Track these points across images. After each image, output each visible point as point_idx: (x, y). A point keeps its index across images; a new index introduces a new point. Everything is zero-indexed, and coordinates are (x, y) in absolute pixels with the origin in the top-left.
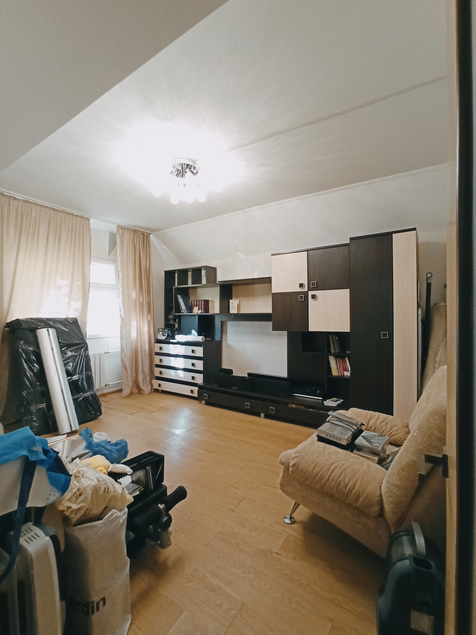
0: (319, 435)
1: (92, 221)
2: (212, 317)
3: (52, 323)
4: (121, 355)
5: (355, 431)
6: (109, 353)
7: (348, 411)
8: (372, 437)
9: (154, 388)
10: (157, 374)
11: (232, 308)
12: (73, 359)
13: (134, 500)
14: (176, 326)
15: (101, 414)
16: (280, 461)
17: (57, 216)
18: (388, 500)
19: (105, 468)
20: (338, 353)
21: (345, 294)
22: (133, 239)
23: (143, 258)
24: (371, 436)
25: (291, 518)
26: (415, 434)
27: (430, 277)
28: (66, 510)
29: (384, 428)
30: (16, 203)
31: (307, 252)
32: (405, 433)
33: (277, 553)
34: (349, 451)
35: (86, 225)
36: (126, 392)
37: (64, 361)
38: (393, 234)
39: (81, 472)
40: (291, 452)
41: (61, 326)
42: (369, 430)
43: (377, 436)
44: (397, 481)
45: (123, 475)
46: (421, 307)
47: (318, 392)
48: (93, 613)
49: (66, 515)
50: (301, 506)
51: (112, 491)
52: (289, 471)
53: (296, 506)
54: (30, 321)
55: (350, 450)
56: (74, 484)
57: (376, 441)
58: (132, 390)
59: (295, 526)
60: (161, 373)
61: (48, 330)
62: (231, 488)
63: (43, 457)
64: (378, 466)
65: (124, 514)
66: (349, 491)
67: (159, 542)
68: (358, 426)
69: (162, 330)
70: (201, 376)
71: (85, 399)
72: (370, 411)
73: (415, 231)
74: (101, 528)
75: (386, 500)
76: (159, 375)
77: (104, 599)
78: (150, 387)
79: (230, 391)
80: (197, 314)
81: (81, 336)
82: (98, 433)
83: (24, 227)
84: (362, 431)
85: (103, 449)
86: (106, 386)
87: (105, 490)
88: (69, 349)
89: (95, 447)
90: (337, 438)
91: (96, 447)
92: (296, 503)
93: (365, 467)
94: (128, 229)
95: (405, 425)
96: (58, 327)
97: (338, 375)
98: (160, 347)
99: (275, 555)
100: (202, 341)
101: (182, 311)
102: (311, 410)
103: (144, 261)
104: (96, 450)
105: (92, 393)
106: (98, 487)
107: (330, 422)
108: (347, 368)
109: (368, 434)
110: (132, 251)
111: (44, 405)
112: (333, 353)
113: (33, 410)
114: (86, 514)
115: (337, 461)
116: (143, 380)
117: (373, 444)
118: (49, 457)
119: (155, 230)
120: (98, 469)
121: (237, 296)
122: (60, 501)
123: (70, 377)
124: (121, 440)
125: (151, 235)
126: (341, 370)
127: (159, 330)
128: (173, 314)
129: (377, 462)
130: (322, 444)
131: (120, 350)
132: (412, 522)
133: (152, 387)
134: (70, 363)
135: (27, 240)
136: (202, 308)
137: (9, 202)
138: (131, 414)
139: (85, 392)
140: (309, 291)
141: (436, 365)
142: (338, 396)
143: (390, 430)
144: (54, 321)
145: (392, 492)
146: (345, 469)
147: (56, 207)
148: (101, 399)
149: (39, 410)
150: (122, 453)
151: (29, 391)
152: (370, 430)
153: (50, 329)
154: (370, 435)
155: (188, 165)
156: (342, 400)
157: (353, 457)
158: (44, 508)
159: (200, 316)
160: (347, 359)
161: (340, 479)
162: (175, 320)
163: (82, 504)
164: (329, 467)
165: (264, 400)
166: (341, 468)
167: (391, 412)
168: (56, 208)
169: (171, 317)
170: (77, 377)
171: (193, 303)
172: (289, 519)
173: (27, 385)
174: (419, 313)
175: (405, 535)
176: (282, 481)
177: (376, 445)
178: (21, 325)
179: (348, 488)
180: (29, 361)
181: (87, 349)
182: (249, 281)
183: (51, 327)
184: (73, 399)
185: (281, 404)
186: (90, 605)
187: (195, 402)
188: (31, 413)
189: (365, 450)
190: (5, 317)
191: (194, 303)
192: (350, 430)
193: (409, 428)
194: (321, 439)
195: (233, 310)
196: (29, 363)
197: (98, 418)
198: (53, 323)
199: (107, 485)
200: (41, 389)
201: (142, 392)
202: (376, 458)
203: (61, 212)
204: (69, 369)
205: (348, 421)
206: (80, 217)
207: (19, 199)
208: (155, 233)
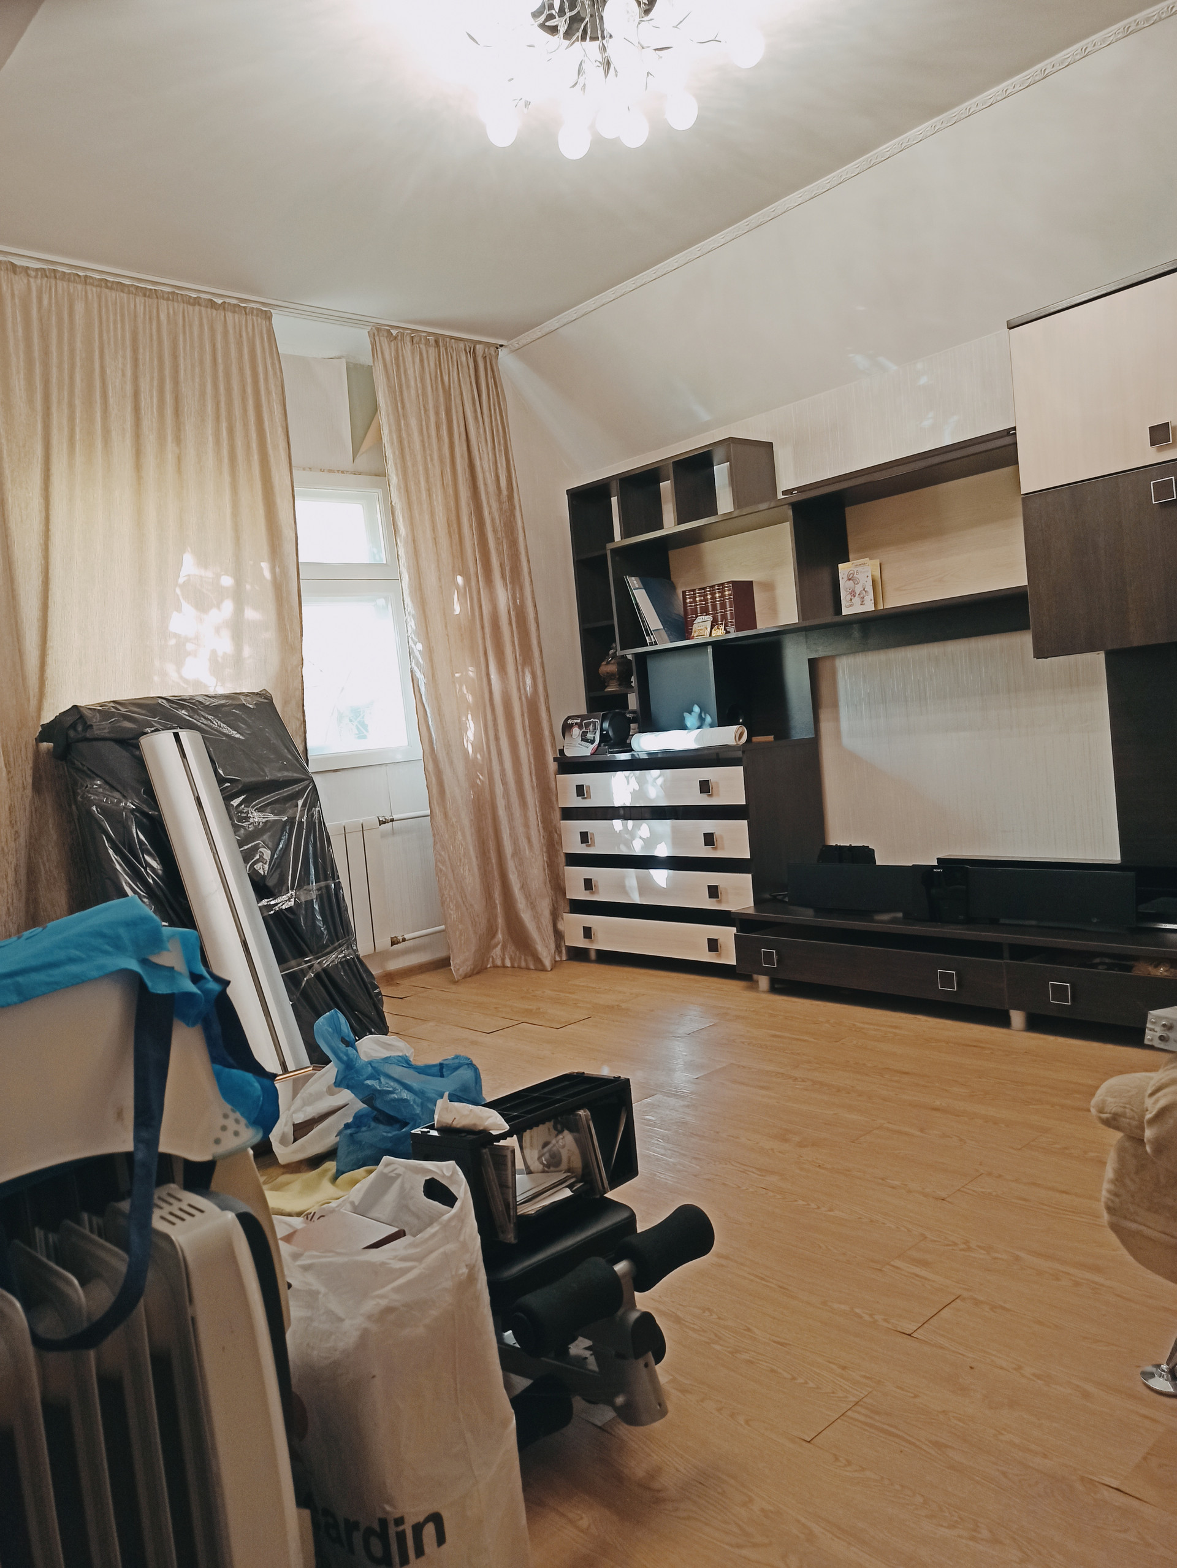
1: (280, 322)
2: (771, 644)
3: (187, 713)
6: (392, 820)
9: (568, 947)
10: (576, 891)
11: (849, 594)
12: (270, 837)
14: (633, 701)
17: (158, 315)
22: (436, 375)
30: (19, 285)
33: (1119, 1490)
36: (463, 963)
41: (219, 722)
48: (405, 1561)
52: (1144, 1146)
54: (113, 710)
58: (484, 951)
60: (588, 885)
61: (176, 735)
63: (188, 986)
67: (620, 1400)
69: (579, 721)
70: (746, 880)
71: (325, 977)
76: (583, 895)
77: (437, 1521)
78: (555, 945)
79: (869, 927)
80: (709, 641)
86: (393, 944)
88: (254, 803)
89: (365, 1077)
94: (412, 337)
96: (209, 727)
98: (579, 787)
99: (1106, 1493)
100: (737, 745)
101: (650, 638)
103: (485, 465)
105: (347, 959)
119: (515, 330)
121: (867, 550)
123: (265, 898)
124: (457, 1059)
125: (502, 352)
127: (569, 722)
128: (615, 655)
133: (562, 945)
134: (261, 852)
136: (729, 614)
138: (490, 1033)
139: (321, 951)
144: (195, 706)
147: (149, 278)
153: (184, 734)
159: (720, 647)
162: (623, 677)
165: (1021, 952)
168: (149, 287)
169: (608, 668)
170: (289, 900)
171: (688, 600)
172: (1166, 1375)
178: (88, 727)
180: (127, 848)
181: (314, 799)
183: (185, 725)
184: (282, 975)
185: (1101, 966)
186: (392, 1530)
187: (734, 988)
191: (695, 601)
195: (856, 602)
196: (128, 855)
198: (191, 713)
203: (169, 299)
204: (261, 872)
206: (234, 312)
207: (28, 268)
208: (515, 343)
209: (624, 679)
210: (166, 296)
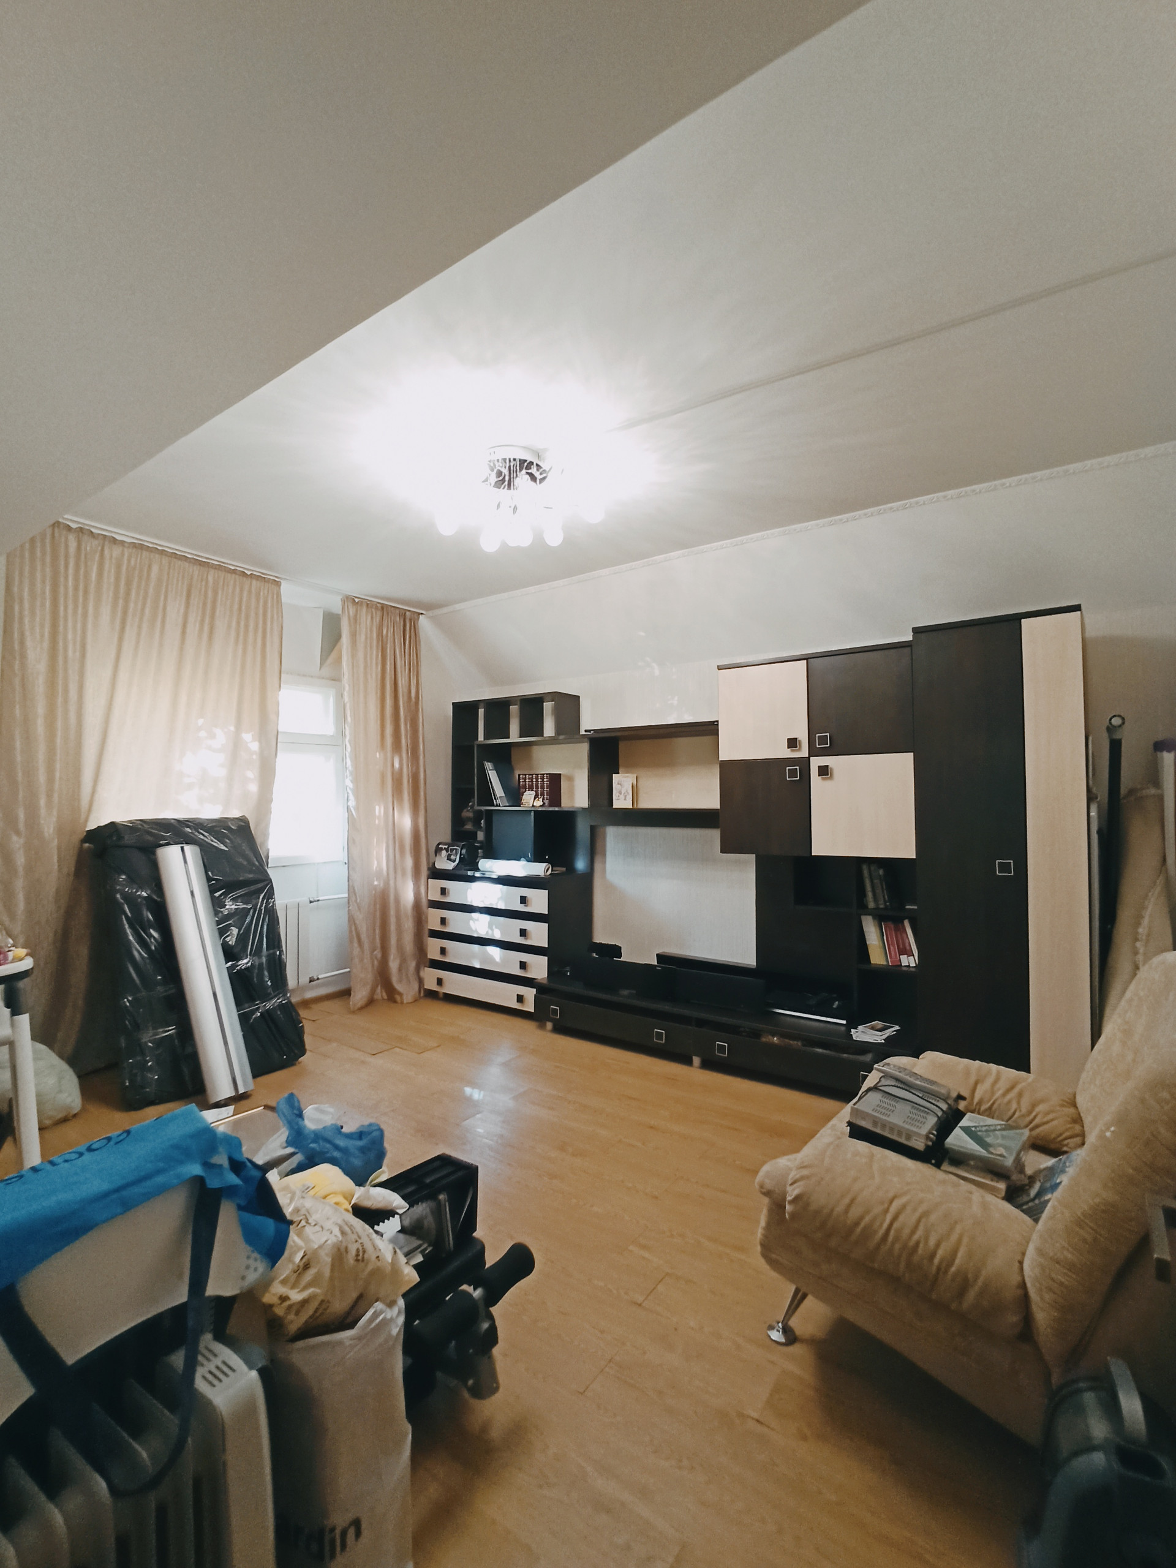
0: (854, 1122)
1: (285, 587)
2: (570, 817)
3: (190, 831)
4: (349, 907)
5: (945, 1116)
6: (318, 901)
7: (918, 1058)
8: (986, 1131)
9: (426, 989)
10: (434, 954)
11: (618, 794)
12: (238, 919)
13: (419, 1280)
14: (481, 836)
15: (303, 1052)
16: (762, 1187)
17: (207, 577)
18: (1042, 1299)
19: (346, 1198)
20: (886, 908)
21: (902, 765)
22: (379, 628)
23: (401, 672)
24: (984, 1129)
25: (787, 1330)
26: (1108, 1134)
27: (1120, 726)
28: (279, 1304)
29: (1014, 1106)
30: (117, 551)
31: (805, 661)
32: (1069, 1119)
33: (758, 1421)
34: (930, 1165)
35: (273, 598)
36: (360, 995)
37: (218, 923)
38: (1022, 620)
39: (303, 1211)
40: (789, 1163)
41: (212, 838)
42: (977, 1110)
43: (999, 1127)
44: (1065, 1253)
45: (386, 1214)
46: (1097, 798)
47: (835, 1006)
48: (333, 1556)
49: (275, 1315)
50: (810, 1298)
51: (373, 1258)
52: (785, 1213)
53: (798, 1299)
54: (140, 826)
55: (933, 1161)
56: (294, 1241)
57: (999, 1141)
58: (373, 991)
59: (796, 1349)
60: (443, 951)
61: (182, 848)
62: (631, 1248)
63: (233, 1179)
64: (1008, 1207)
65: (399, 1312)
66: (939, 1269)
67: (470, 1382)
68: (949, 1102)
69: (446, 847)
70: (544, 960)
71: (267, 1015)
72: (975, 1060)
73: (1079, 612)
74: (352, 1347)
75: (1039, 1299)
76: (437, 957)
77: (357, 1523)
78: (416, 986)
79: (614, 998)
80: (533, 809)
81: (257, 863)
82: (315, 1106)
83: (132, 605)
84: (960, 1115)
85: (328, 1146)
86: (310, 982)
87: (357, 1255)
88: (230, 895)
89: (309, 1141)
90: (900, 1133)
91: (314, 1141)
92: (797, 1291)
93: (976, 1209)
94: (368, 604)
95: (1067, 1100)
96: (205, 841)
97: (885, 963)
98: (442, 888)
99: (751, 1424)
100: (545, 875)
101: (496, 801)
102: (820, 1050)
103: (403, 679)
104: (313, 1149)
105: (281, 1001)
106: (343, 1250)
107: (880, 1090)
108: (908, 948)
109: (976, 1122)
110: (377, 656)
111: (171, 1030)
112: (873, 909)
113: (146, 1043)
114: (320, 1311)
115: (905, 1194)
116: (400, 970)
117: (991, 1150)
118: (246, 1180)
119: (430, 607)
120: (332, 1199)
121: (632, 766)
122: (265, 1284)
123: (230, 963)
124: (370, 1125)
125: (421, 618)
126: (893, 953)
127: (440, 846)
128: (472, 807)
129: (1003, 1194)
130: (862, 1146)
131: (346, 895)
132: (1109, 1358)
133: (422, 986)
134: (231, 929)
135: (139, 635)
136: (545, 794)
137: (102, 550)
138: (374, 1055)
139: (266, 998)
140: (811, 758)
141: (1138, 944)
142: (888, 1018)
143: (1030, 1112)
144: (197, 824)
145: (1053, 1280)
146: (926, 1214)
147: (204, 556)
148: (303, 1013)
149: (159, 1043)
150: (372, 1155)
151: (138, 995)
152: (979, 1110)
153: (187, 848)
154: (982, 1126)
155: (522, 462)
156: (897, 1028)
157: (944, 1182)
158: (232, 1299)
159: (539, 814)
160: (907, 923)
161: (916, 1237)
163: (311, 1290)
164: (886, 1206)
165: (701, 1023)
166: (915, 1210)
167: (1023, 1065)
168: (204, 560)
169: (467, 814)
170: (247, 963)
171: (521, 780)
172: (781, 1330)
173: (133, 980)
174: (1093, 814)
175: (1091, 1389)
176: (765, 1236)
177: (999, 1153)
178: (120, 838)
179: (936, 1261)
180: (138, 924)
181: (270, 894)
182: (662, 731)
183: (189, 840)
184: (239, 1015)
185: (744, 1034)
186: (327, 1538)
187: (529, 1026)
188: (141, 1050)
189: (972, 1163)
190: (83, 817)
191: (525, 782)
192: (931, 1111)
193: (1077, 1108)
194: (857, 1132)
195: (622, 801)
196: (140, 930)
197: (297, 1062)
198: (194, 832)
199: (361, 1243)
200: (166, 991)
201: (398, 998)
202: (1002, 1186)
203: (216, 569)
204: (230, 943)
205: (925, 1087)
206: (258, 580)
207: (124, 541)
208: (430, 613)
209: (477, 823)
210: (214, 567)
